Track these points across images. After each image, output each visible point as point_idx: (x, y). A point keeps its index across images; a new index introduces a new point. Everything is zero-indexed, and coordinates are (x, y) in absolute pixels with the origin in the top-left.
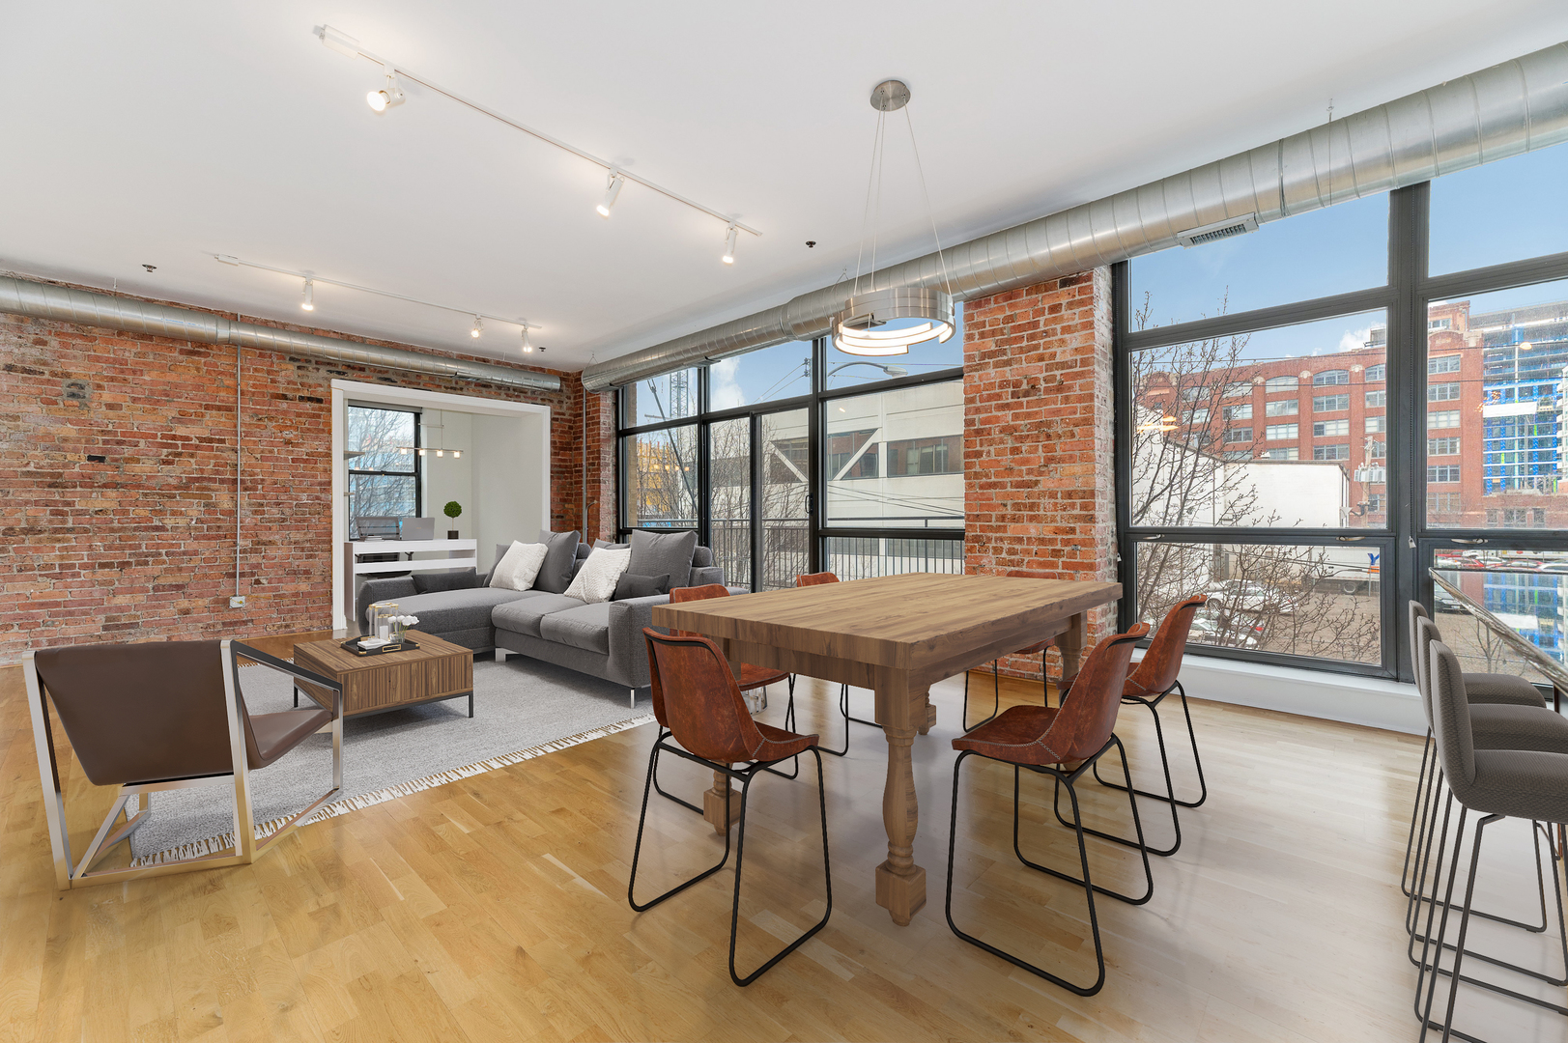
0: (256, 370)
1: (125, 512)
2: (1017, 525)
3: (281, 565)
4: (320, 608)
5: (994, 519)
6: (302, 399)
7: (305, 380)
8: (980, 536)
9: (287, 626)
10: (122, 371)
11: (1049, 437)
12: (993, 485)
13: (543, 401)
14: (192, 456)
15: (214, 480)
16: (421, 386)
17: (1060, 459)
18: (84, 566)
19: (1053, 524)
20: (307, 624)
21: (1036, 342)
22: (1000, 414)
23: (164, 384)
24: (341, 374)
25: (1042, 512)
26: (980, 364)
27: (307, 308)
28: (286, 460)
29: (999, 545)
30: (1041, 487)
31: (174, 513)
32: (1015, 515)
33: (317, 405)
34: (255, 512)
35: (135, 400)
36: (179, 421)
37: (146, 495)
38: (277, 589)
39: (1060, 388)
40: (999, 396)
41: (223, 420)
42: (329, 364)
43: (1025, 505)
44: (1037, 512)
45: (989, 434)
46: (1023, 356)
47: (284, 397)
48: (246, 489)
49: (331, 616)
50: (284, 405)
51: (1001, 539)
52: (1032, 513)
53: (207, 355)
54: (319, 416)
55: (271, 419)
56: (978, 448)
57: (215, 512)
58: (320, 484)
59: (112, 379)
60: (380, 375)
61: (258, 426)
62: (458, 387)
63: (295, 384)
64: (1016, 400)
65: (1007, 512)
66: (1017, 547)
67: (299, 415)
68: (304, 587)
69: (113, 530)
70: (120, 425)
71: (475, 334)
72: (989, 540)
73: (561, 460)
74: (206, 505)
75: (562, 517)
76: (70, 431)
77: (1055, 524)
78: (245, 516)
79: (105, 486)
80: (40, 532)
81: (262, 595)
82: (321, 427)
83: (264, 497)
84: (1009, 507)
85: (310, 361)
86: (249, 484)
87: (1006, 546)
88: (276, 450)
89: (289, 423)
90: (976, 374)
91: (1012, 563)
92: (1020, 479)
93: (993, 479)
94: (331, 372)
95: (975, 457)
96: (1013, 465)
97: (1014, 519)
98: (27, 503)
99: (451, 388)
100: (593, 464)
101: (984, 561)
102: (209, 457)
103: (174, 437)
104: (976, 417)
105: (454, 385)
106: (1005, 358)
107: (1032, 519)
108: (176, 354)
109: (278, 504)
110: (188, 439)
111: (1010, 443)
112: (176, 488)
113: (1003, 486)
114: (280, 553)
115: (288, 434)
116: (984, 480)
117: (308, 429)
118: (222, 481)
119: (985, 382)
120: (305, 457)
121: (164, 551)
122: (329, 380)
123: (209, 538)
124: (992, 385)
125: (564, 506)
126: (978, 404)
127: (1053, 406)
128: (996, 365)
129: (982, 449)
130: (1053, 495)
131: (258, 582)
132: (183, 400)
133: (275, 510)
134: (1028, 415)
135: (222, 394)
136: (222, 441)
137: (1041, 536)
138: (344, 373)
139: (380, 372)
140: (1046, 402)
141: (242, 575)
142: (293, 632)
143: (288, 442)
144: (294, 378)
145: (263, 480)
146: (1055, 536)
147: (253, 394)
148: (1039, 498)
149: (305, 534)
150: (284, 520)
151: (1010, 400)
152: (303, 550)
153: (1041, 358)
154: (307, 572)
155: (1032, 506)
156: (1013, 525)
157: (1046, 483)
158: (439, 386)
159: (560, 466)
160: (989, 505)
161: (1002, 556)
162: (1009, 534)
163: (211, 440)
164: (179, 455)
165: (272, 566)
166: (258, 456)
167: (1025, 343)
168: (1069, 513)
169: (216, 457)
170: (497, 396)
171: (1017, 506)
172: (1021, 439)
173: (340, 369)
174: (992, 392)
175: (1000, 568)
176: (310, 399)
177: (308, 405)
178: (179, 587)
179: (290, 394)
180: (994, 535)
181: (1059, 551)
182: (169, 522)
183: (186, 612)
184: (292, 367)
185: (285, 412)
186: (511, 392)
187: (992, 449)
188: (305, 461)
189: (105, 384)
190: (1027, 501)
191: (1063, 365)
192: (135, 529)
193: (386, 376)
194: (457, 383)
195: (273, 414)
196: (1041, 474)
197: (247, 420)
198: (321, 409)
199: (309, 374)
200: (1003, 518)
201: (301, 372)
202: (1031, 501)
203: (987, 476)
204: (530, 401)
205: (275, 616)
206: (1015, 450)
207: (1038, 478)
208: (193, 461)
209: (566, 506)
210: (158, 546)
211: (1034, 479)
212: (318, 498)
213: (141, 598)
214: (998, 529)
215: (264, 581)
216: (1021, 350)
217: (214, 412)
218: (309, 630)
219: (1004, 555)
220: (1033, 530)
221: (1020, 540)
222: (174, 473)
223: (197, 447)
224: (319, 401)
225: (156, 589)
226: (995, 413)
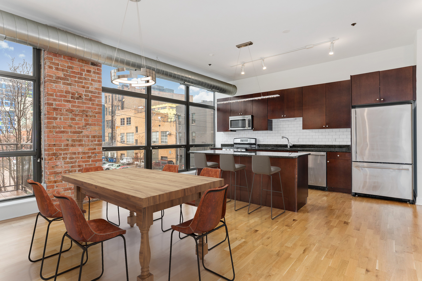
2: (73, 148)
5: (63, 146)
8: (55, 153)
11: (87, 116)
12: (63, 132)
17: (90, 124)
19: (88, 147)
21: (82, 81)
22: (66, 104)
25: (84, 143)
26: (55, 81)
29: (65, 156)
30: (83, 134)
32: (73, 144)
39: (90, 100)
40: (66, 97)
43: (77, 140)
44: (81, 143)
45: (61, 111)
46: (76, 84)
51: (66, 154)
52: (80, 143)
56: (55, 116)
64: (73, 100)
65: (69, 143)
66: (74, 156)
72: (61, 154)
77: (89, 147)
84: (70, 141)
87: (68, 156)
90: (54, 84)
91: (72, 163)
92: (75, 130)
93: (62, 129)
95: (53, 119)
96: (72, 125)
97: (72, 146)
101: (58, 163)
104: (54, 102)
106: (68, 82)
107: (80, 145)
111: (70, 116)
113: (67, 132)
116: (58, 130)
119: (58, 89)
124: (62, 91)
126: (55, 97)
127: (88, 105)
128: (64, 84)
129: (57, 116)
130: (88, 137)
134: (79, 107)
137: (83, 152)
140: (85, 103)
146: (88, 151)
148: (83, 138)
151: (70, 99)
153: (84, 87)
155: (80, 141)
156: (71, 148)
157: (85, 132)
160: (60, 140)
161: (67, 160)
162: (70, 151)
167: (77, 79)
168: (94, 143)
171: (73, 141)
172: (76, 115)
174: (62, 94)
175: (66, 165)
180: (63, 152)
181: (90, 156)
187: (62, 117)
190: (78, 139)
191: (91, 92)
196: (83, 129)
200: (67, 145)
202: (79, 139)
203: (59, 128)
206: (73, 119)
207: (82, 130)
211: (81, 130)
214: (65, 150)
216: (76, 82)
219: (68, 160)
220: (80, 149)
221: (75, 153)
226: (63, 103)
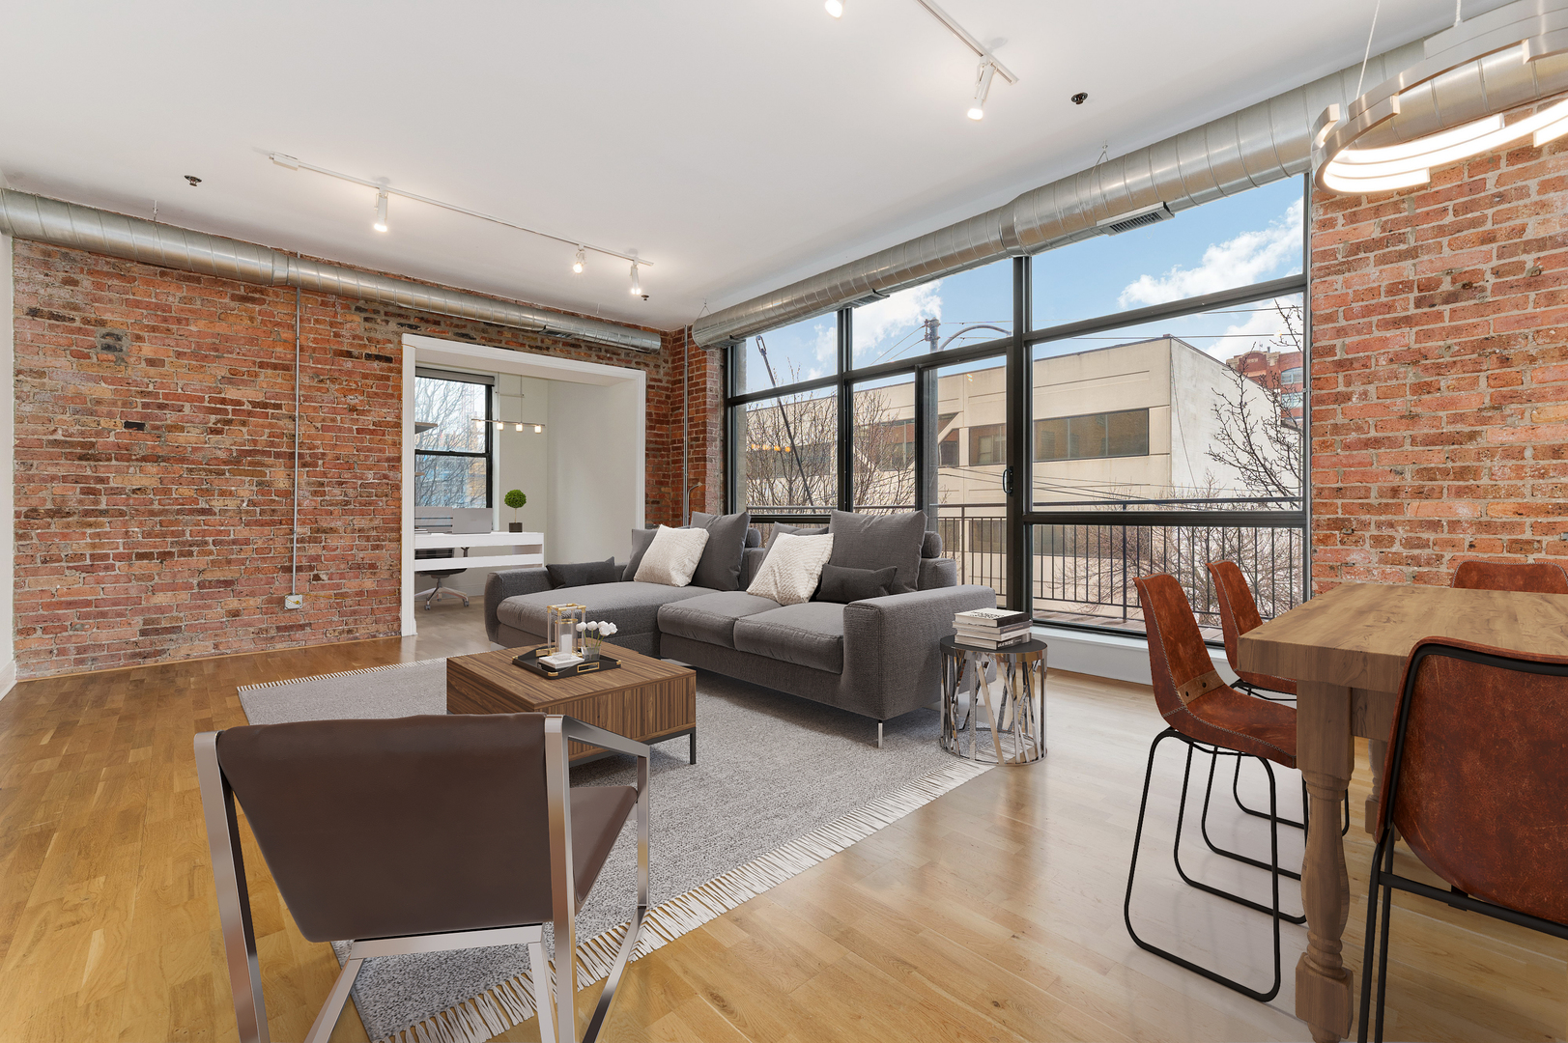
0: (317, 321)
1: (167, 492)
2: (1425, 502)
3: (344, 558)
4: (388, 610)
5: (1374, 494)
6: (369, 357)
7: (372, 335)
8: (1343, 520)
9: (350, 631)
10: (165, 320)
11: (1505, 361)
12: (1376, 443)
13: (638, 365)
14: (244, 423)
15: (268, 454)
16: (503, 345)
17: (1530, 395)
18: (119, 557)
19: (1513, 500)
20: (373, 628)
21: (1477, 214)
22: (1389, 334)
23: (213, 336)
24: (413, 328)
25: (1485, 481)
26: (1348, 262)
27: (381, 228)
28: (350, 430)
29: (1386, 532)
30: (1482, 442)
31: (222, 493)
32: (1423, 487)
33: (385, 365)
34: (315, 493)
35: (179, 355)
36: (230, 381)
37: (190, 471)
38: (339, 587)
39: (1535, 280)
40: (1390, 307)
41: (280, 380)
42: (400, 315)
43: (1446, 473)
44: (1472, 482)
45: (1365, 366)
46: (1445, 241)
47: (349, 354)
48: (304, 465)
49: (398, 619)
50: (348, 364)
51: (1391, 525)
52: (1461, 483)
53: (262, 302)
54: (388, 378)
55: (333, 380)
56: (1341, 388)
57: (269, 493)
58: (388, 460)
59: (154, 329)
60: (457, 330)
61: (319, 389)
62: (544, 346)
63: (362, 339)
64: (1426, 310)
65: (1404, 483)
66: (1428, 535)
67: (365, 376)
68: (369, 584)
69: (152, 513)
70: (163, 385)
71: (578, 268)
72: (1365, 525)
73: (657, 435)
74: (259, 484)
75: (658, 503)
76: (104, 390)
77: (1520, 500)
78: (304, 498)
79: (144, 459)
80: (68, 514)
81: (322, 593)
82: (390, 391)
83: (325, 474)
84: (1408, 476)
85: (378, 312)
86: (308, 459)
87: (1401, 533)
88: (339, 418)
89: (354, 386)
90: (1340, 278)
91: (1416, 561)
92: (1433, 431)
93: (1373, 434)
94: (402, 325)
95: (1336, 401)
96: (1419, 410)
97: (1419, 493)
98: (53, 478)
99: (537, 347)
100: (697, 439)
101: (1355, 557)
102: (263, 426)
103: (223, 401)
104: (1338, 342)
105: (539, 344)
106: (1402, 247)
107: (1460, 493)
108: (227, 300)
109: (340, 484)
110: (239, 403)
111: (1411, 376)
112: (225, 463)
113: (1392, 443)
114: (341, 543)
115: (353, 400)
116: (1354, 435)
117: (376, 394)
118: (278, 455)
119: (1356, 288)
120: (371, 427)
121: (210, 540)
122: (399, 335)
123: (262, 524)
124: (1373, 292)
125: (660, 489)
126: (1342, 323)
127: (1516, 312)
128: (1382, 261)
129: (1350, 389)
130: (1514, 453)
131: (317, 578)
132: (234, 356)
133: (337, 491)
134: (1457, 331)
135: (278, 349)
136: (278, 407)
137: (1484, 519)
138: (416, 327)
139: (457, 326)
140: (1498, 307)
141: (299, 569)
142: (356, 638)
143: (353, 409)
144: (360, 331)
145: (323, 454)
146: (1517, 519)
147: (314, 349)
148: (1479, 460)
149: (371, 520)
150: (347, 503)
151: (1412, 311)
152: (368, 539)
153: (1489, 238)
154: (373, 566)
155: (1462, 473)
156: (1415, 503)
157: (1495, 435)
158: (523, 345)
159: (656, 442)
160: (1364, 474)
161: (1394, 550)
162: (1409, 515)
163: (265, 405)
164: (229, 422)
165: (333, 559)
166: (319, 425)
167: (1449, 218)
168: (1554, 480)
169: (271, 426)
170: (587, 358)
171: (1428, 473)
172: (1439, 369)
173: (412, 322)
174: (1373, 302)
175: (1388, 569)
176: (378, 358)
177: (376, 364)
178: (228, 583)
179: (355, 351)
180: (1374, 518)
181: (1529, 542)
182: (217, 504)
183: (235, 614)
184: (358, 318)
185: (349, 373)
186: (603, 353)
187: (1371, 388)
188: (372, 432)
189: (146, 335)
190: (1450, 464)
191: (1539, 245)
192: (179, 512)
193: (463, 331)
194: (542, 341)
195: (336, 375)
196: (1484, 421)
197: (307, 381)
198: (391, 370)
199: (377, 327)
200: (1395, 492)
201: (368, 325)
202: (1458, 464)
203: (1359, 429)
204: (624, 364)
205: (336, 618)
207: (1478, 428)
208: (244, 429)
209: (663, 489)
210: (204, 533)
211: (1467, 429)
212: (385, 477)
213: (184, 596)
214: (1384, 509)
215: (324, 577)
216: (1441, 231)
217: (269, 371)
218: (374, 636)
219: (1396, 548)
220: (1464, 509)
221: (1435, 525)
222: (223, 445)
223: (250, 414)
224: (388, 360)
225: (201, 585)
226: (1377, 334)
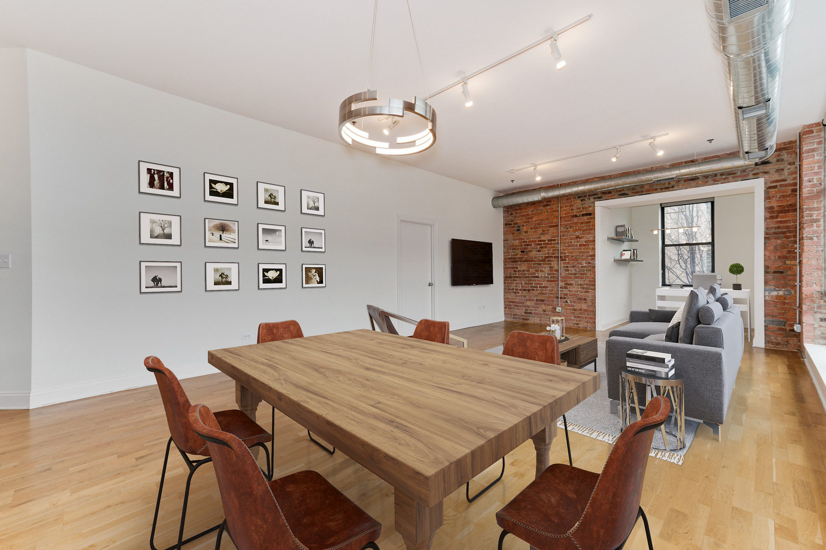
0: (566, 206)
1: (528, 271)
3: (575, 295)
4: (591, 318)
6: (583, 215)
7: (584, 206)
9: (577, 324)
10: (528, 219)
13: (756, 176)
14: (546, 247)
15: (552, 257)
16: (644, 193)
18: (521, 290)
20: (585, 324)
23: (538, 220)
24: (600, 198)
27: (538, 179)
28: (577, 245)
31: (541, 271)
33: (589, 217)
34: (566, 270)
35: (531, 228)
36: (542, 234)
37: (534, 264)
38: (573, 306)
41: (555, 231)
42: (594, 195)
47: (576, 216)
48: (562, 260)
49: (595, 323)
50: (575, 220)
53: (550, 205)
54: (590, 222)
55: (571, 227)
57: (552, 271)
58: (591, 256)
59: (526, 222)
60: (620, 193)
61: (566, 232)
62: (670, 186)
63: (580, 208)
67: (582, 223)
68: (584, 306)
69: (526, 277)
70: (528, 239)
73: (781, 222)
74: (550, 267)
75: (782, 272)
76: (517, 242)
78: (562, 273)
79: (525, 261)
80: (512, 277)
81: (568, 308)
82: (591, 227)
83: (568, 263)
85: (586, 196)
86: (563, 258)
88: (573, 241)
89: (578, 228)
94: (595, 198)
98: (509, 268)
99: (665, 188)
102: (551, 248)
103: (541, 241)
108: (542, 208)
109: (574, 266)
110: (545, 241)
112: (542, 261)
114: (574, 289)
115: (577, 233)
117: (586, 229)
118: (555, 257)
120: (584, 243)
121: (538, 286)
122: (594, 203)
123: (551, 281)
125: (785, 263)
131: (567, 302)
132: (543, 225)
133: (573, 269)
135: (555, 220)
136: (555, 240)
138: (601, 197)
139: (620, 191)
141: (561, 298)
142: (579, 327)
143: (577, 237)
144: (580, 206)
145: (568, 256)
147: (565, 217)
149: (584, 281)
150: (576, 274)
152: (583, 288)
154: (585, 299)
158: (656, 189)
159: (779, 228)
163: (551, 240)
164: (542, 248)
165: (571, 295)
166: (567, 245)
169: (553, 247)
170: (705, 184)
173: (599, 196)
176: (586, 215)
177: (585, 217)
178: (543, 301)
179: (578, 214)
182: (540, 274)
183: (544, 311)
184: (579, 201)
185: (576, 223)
186: (719, 177)
188: (585, 245)
189: (524, 224)
192: (532, 277)
193: (623, 192)
195: (572, 225)
197: (563, 229)
198: (591, 218)
199: (586, 202)
201: (582, 202)
204: (740, 179)
205: (573, 318)
208: (546, 249)
209: (788, 262)
210: (537, 284)
212: (589, 263)
213: (533, 303)
215: (569, 302)
217: (552, 228)
218: (586, 328)
222: (541, 255)
223: (547, 244)
224: (590, 214)
225: (537, 300)
